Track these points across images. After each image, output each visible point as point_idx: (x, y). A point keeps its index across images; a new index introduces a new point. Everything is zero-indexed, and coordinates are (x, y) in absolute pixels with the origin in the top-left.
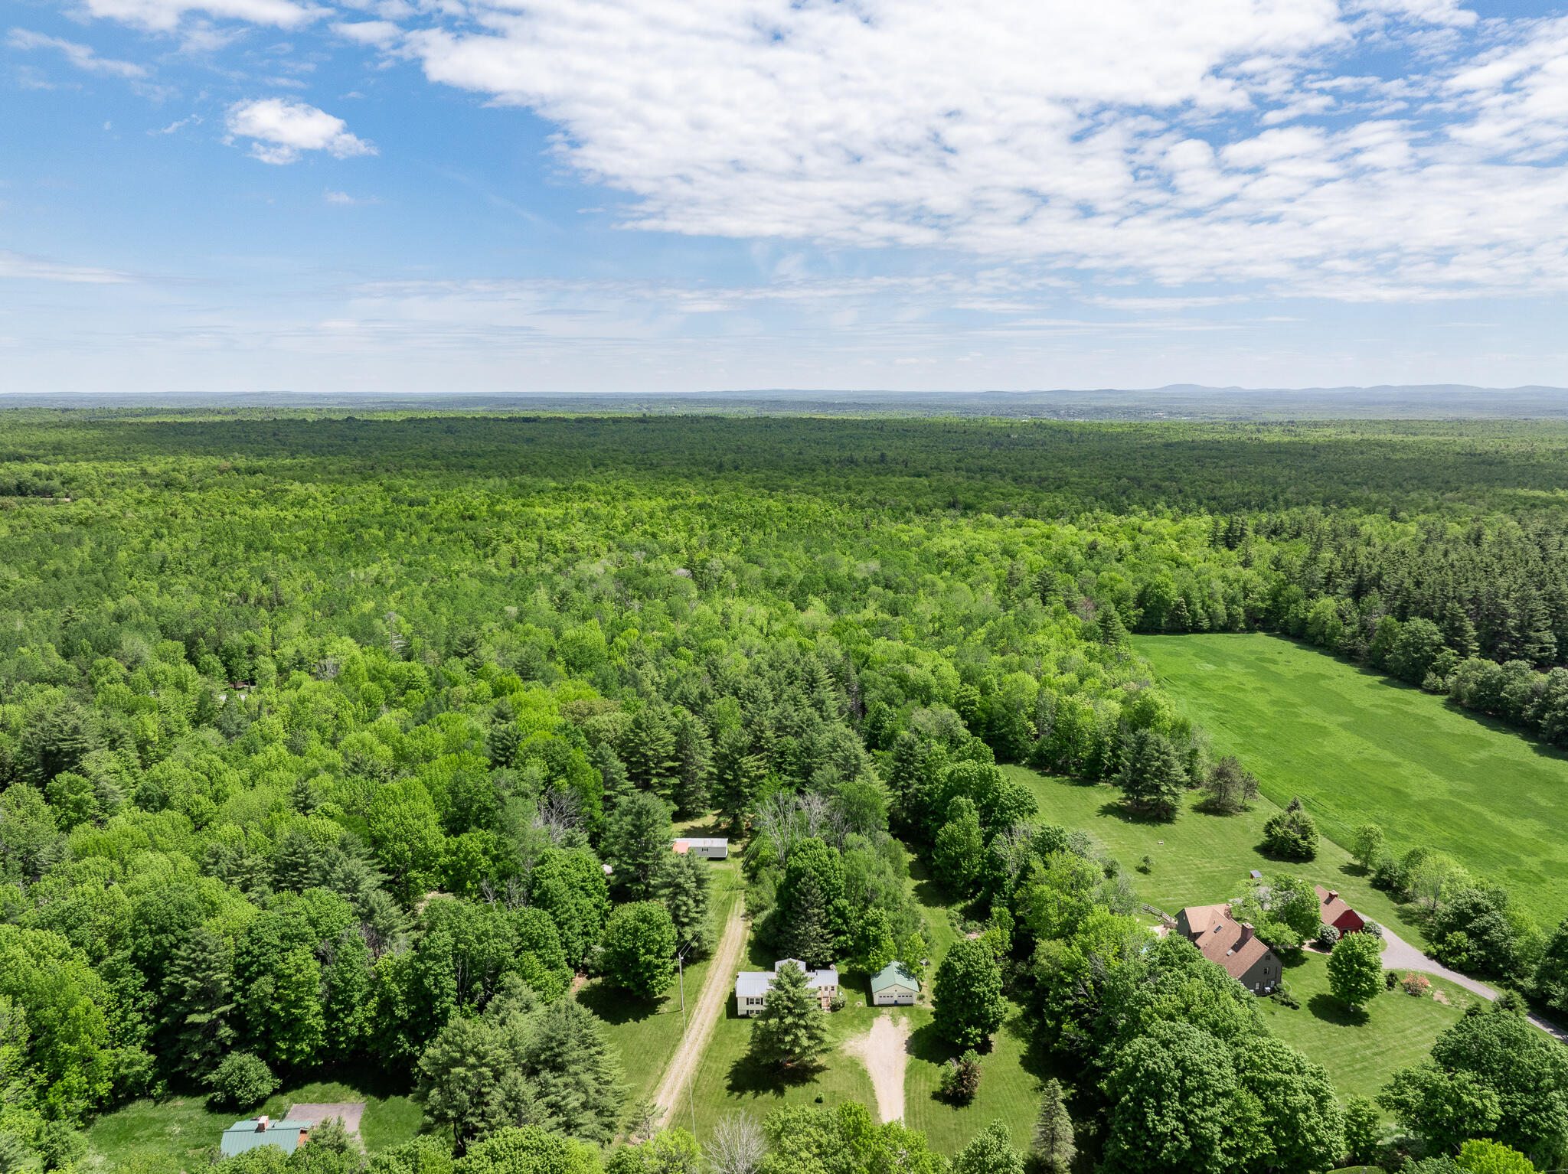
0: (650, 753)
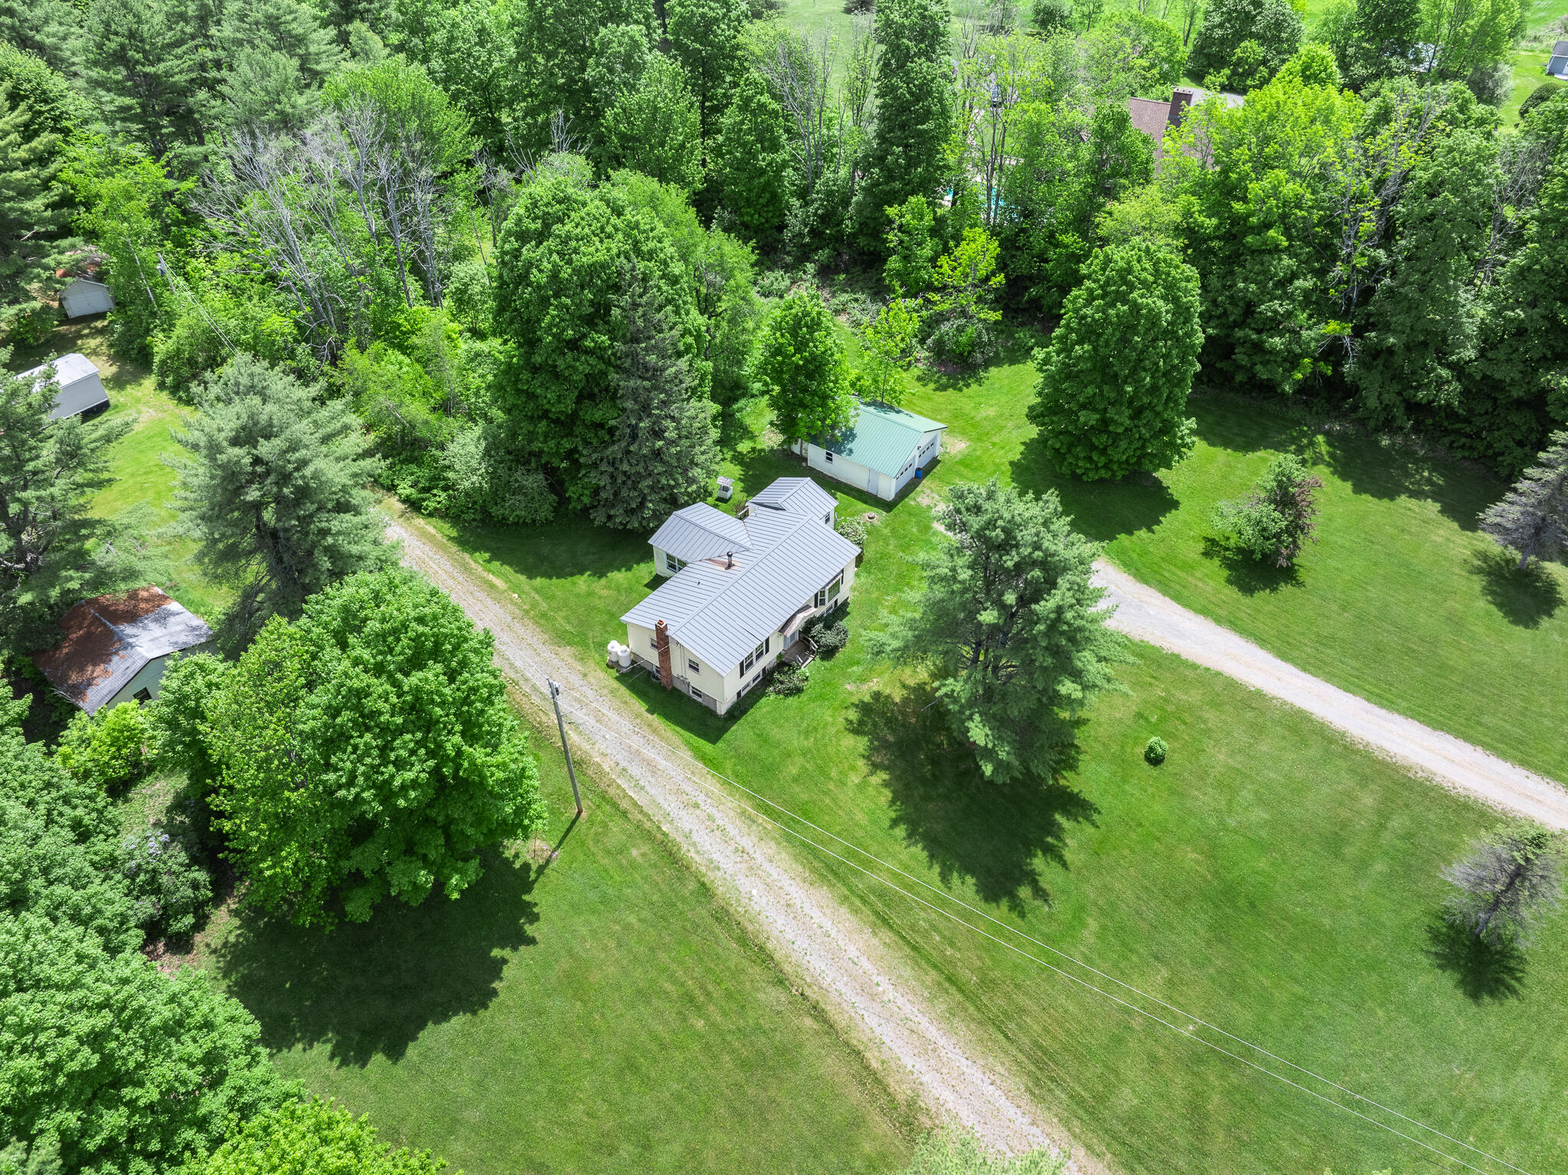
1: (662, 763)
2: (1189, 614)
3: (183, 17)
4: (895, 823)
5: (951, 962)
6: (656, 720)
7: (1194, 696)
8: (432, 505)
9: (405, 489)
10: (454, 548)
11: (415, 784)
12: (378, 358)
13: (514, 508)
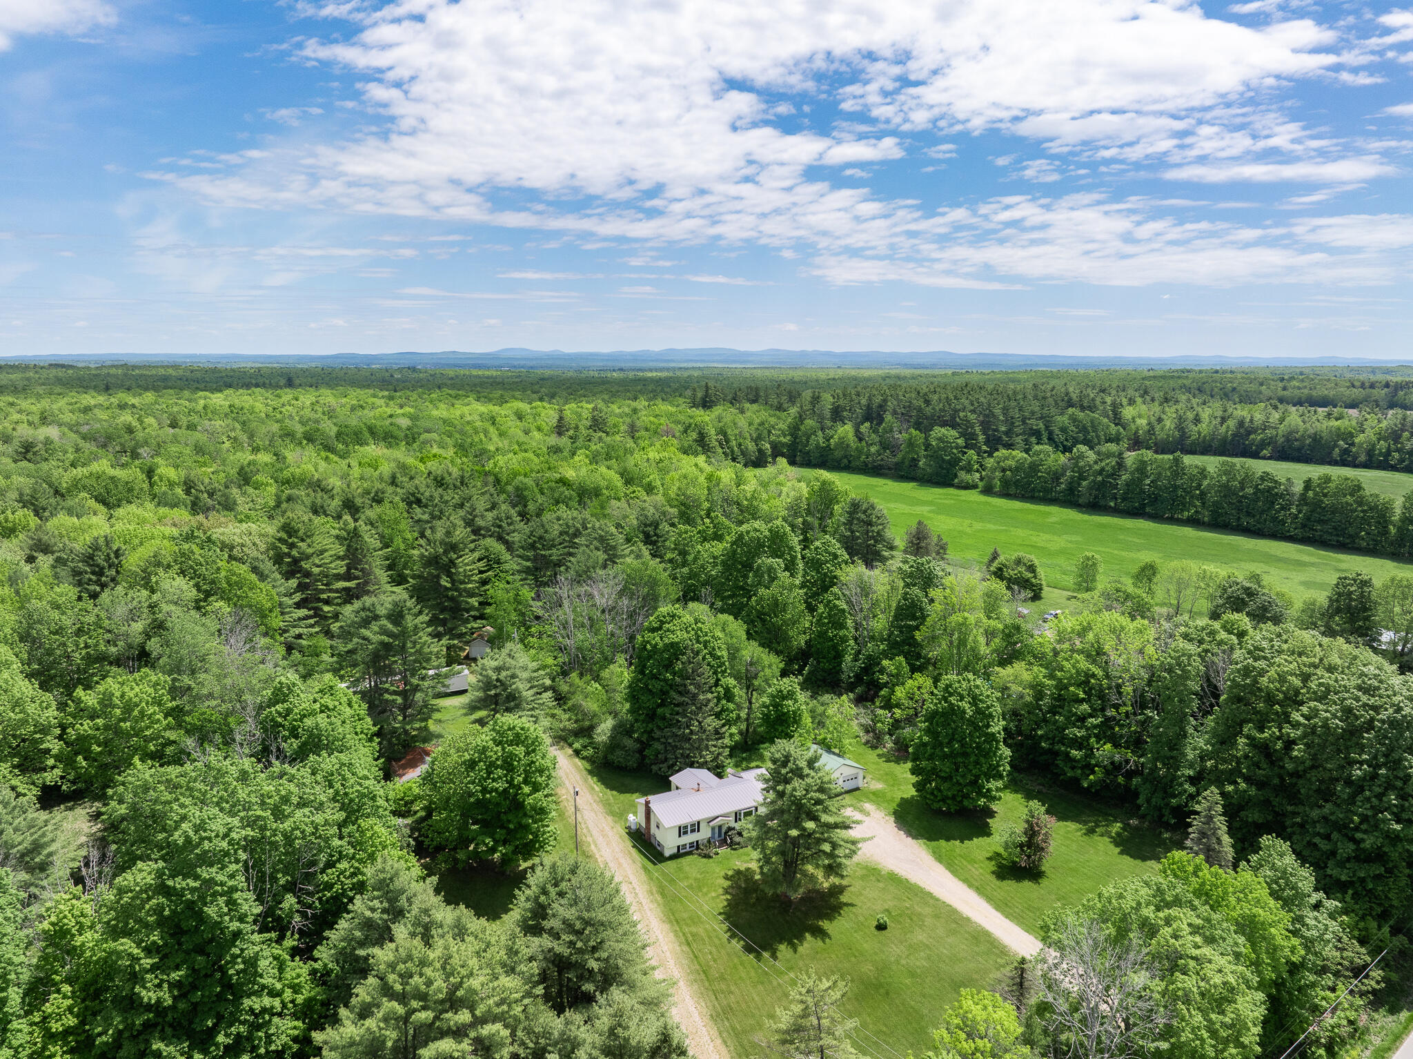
0: (316, 570)
1: (625, 865)
2: (955, 880)
3: (566, 533)
4: (720, 914)
5: (710, 967)
6: (634, 851)
7: (927, 910)
8: (585, 753)
9: (577, 745)
10: (585, 773)
11: (496, 790)
12: (588, 683)
13: (618, 757)
